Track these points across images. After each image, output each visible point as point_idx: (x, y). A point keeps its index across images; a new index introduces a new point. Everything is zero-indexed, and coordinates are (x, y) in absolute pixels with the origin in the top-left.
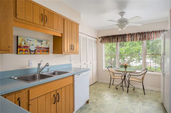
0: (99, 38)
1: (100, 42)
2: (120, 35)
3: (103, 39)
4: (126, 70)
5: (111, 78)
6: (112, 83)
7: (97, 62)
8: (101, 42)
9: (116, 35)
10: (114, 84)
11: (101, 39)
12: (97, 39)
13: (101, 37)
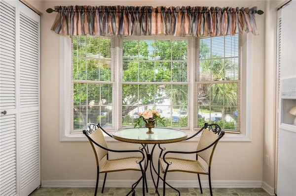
0: (50, 11)
1: (53, 29)
2: (130, 8)
3: (66, 18)
4: (150, 132)
5: (98, 173)
6: (100, 185)
7: (38, 108)
8: (57, 27)
9: (113, 8)
10: (109, 188)
11: (55, 14)
12: (40, 14)
13: (59, 9)
